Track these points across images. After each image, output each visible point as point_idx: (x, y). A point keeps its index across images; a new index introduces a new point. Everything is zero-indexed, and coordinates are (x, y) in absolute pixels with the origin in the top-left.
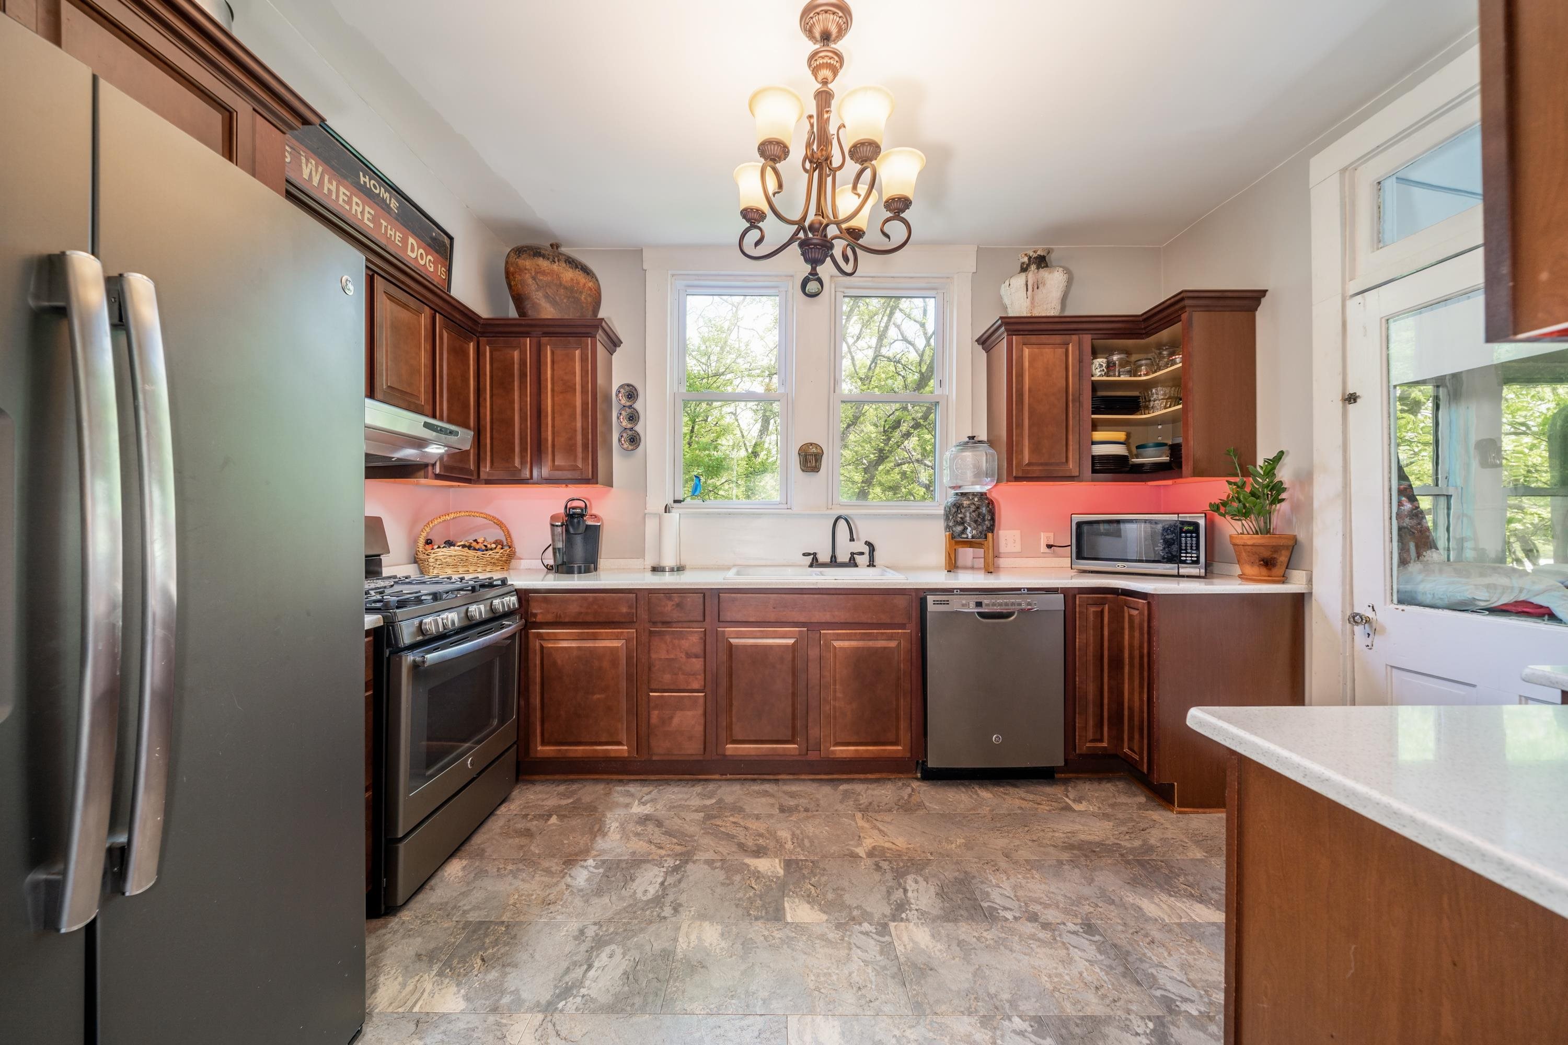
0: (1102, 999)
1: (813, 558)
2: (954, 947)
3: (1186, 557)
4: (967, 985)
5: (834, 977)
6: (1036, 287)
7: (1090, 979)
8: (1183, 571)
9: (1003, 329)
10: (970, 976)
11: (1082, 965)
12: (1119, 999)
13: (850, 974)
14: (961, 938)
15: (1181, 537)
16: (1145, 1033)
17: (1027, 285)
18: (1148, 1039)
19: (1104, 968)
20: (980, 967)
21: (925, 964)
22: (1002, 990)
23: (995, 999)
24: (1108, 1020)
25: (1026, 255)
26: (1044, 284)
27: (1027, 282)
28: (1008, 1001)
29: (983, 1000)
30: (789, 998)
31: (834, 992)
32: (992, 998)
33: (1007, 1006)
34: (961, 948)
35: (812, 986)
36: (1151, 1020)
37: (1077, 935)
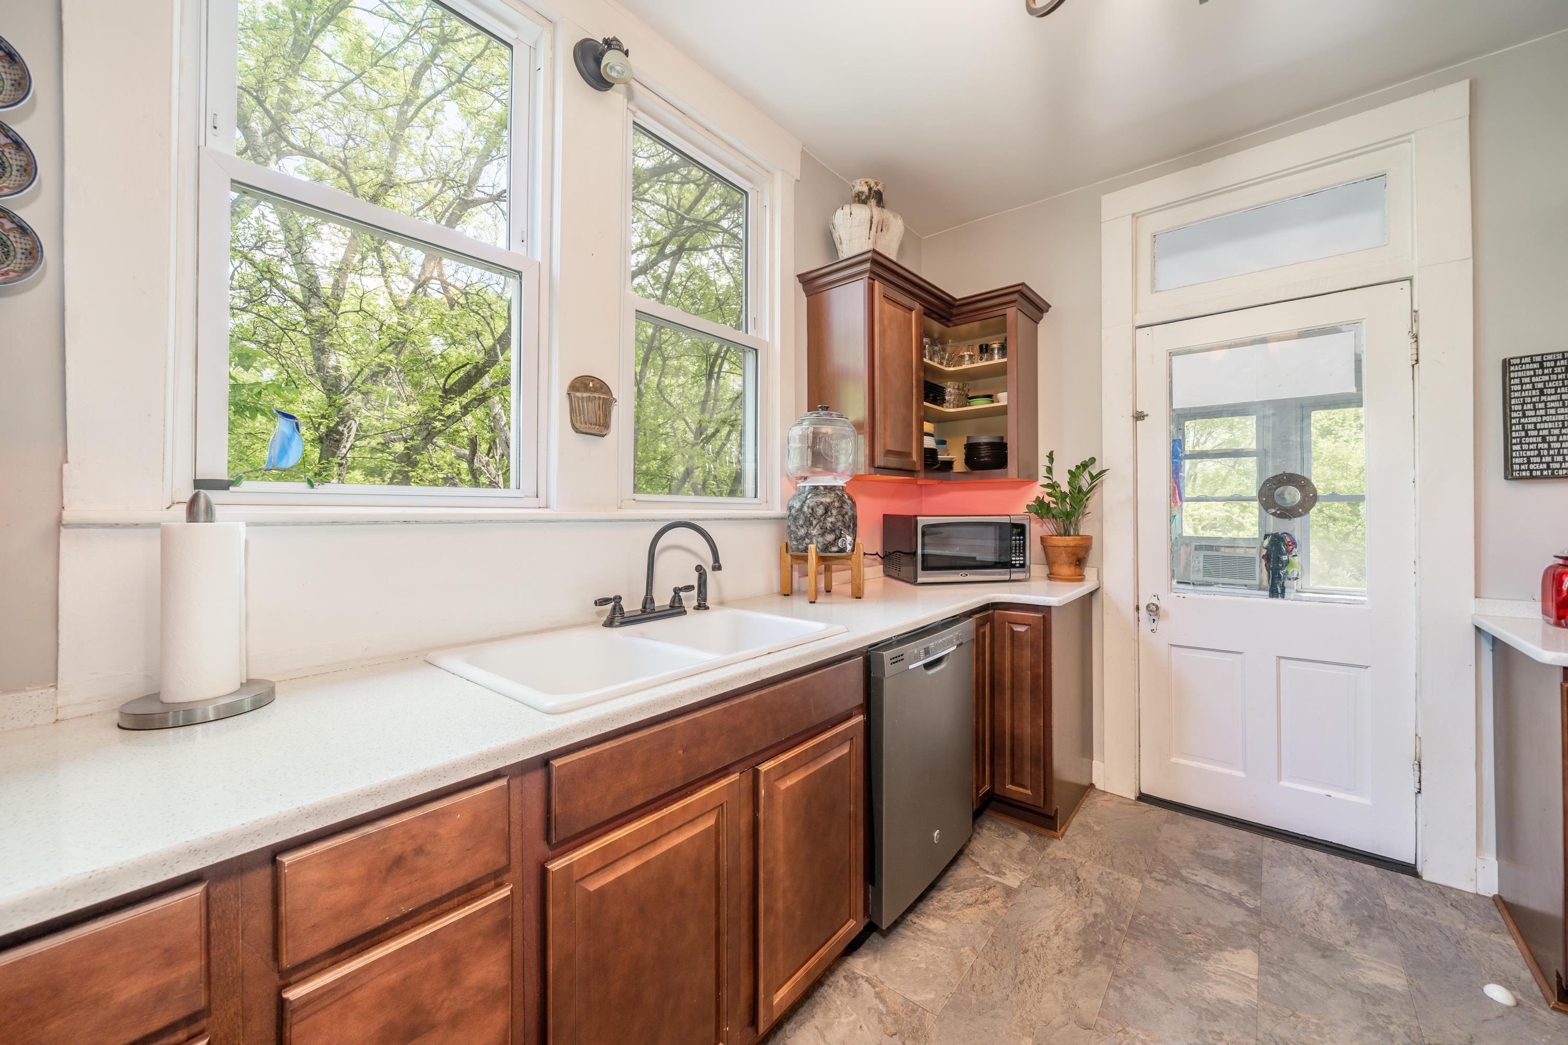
1: (614, 608)
3: (1015, 560)
6: (879, 229)
8: (1014, 576)
9: (867, 266)
15: (1011, 540)
17: (871, 223)
25: (866, 182)
26: (888, 229)
27: (872, 217)
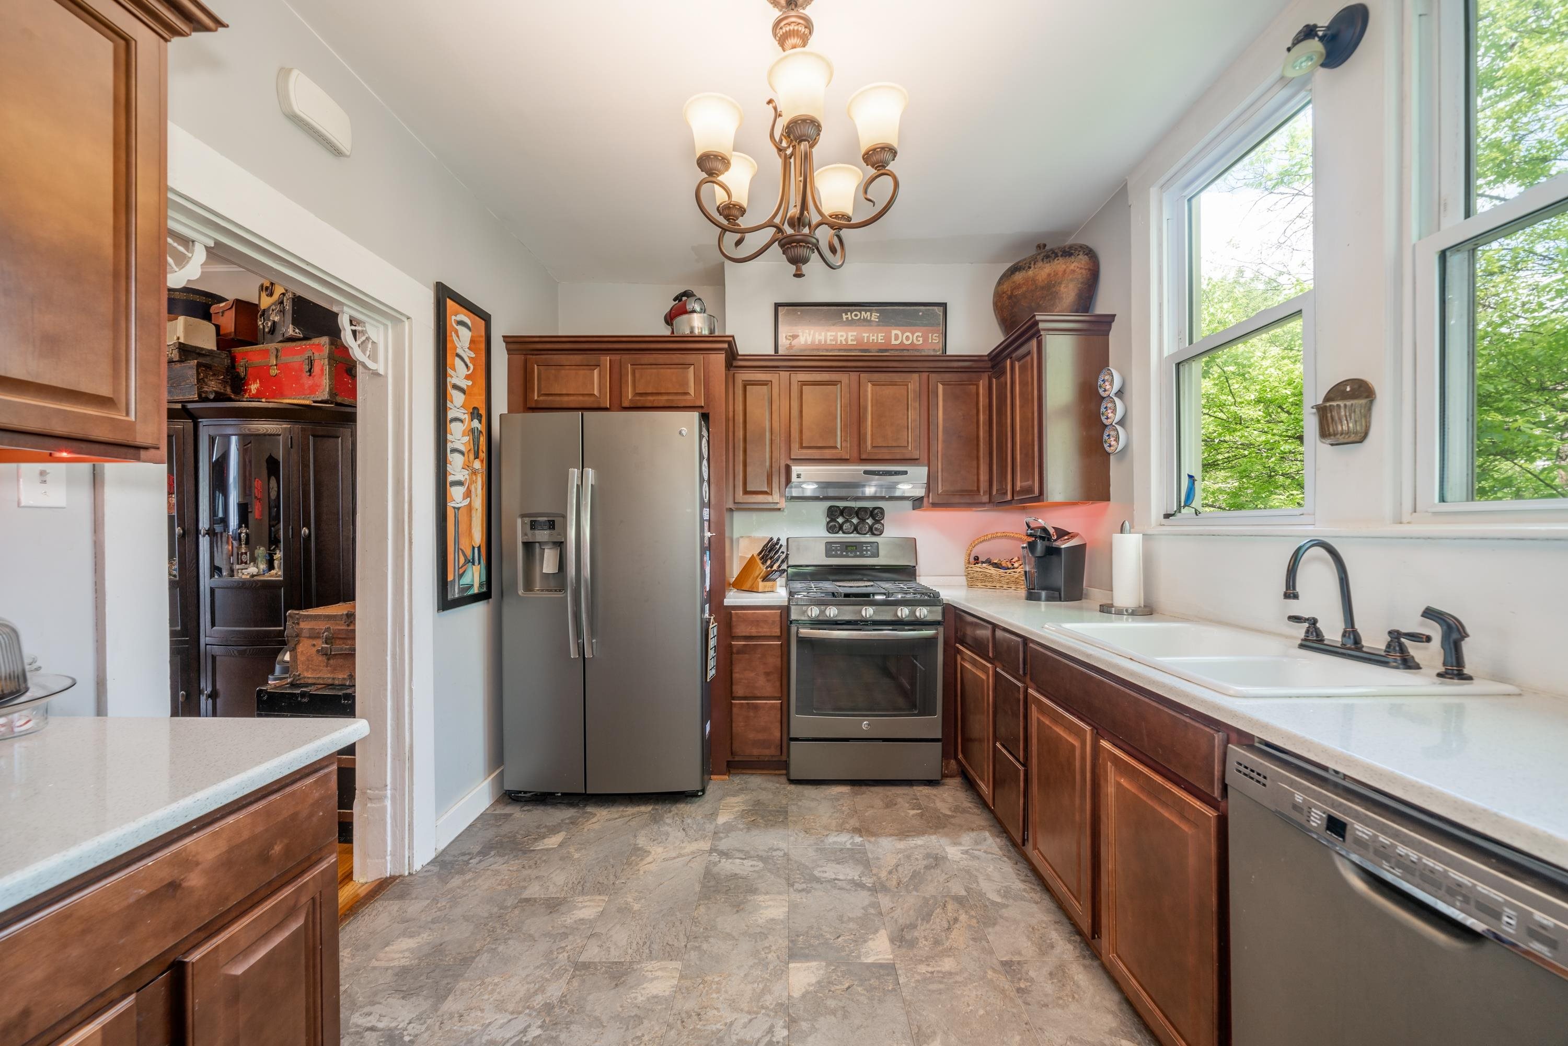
0: (450, 1014)
2: (636, 1011)
4: (588, 1008)
5: (714, 995)
7: (473, 1015)
10: (597, 1014)
11: (489, 1016)
12: (440, 1028)
13: (717, 1009)
14: (646, 1022)
16: (406, 1029)
18: (401, 1029)
19: (473, 1035)
20: (604, 1027)
21: (624, 981)
22: (570, 1036)
23: (564, 1026)
24: (435, 1008)
28: (557, 1036)
29: (568, 1016)
30: (698, 963)
31: (699, 994)
32: (567, 1024)
33: (554, 1034)
34: (633, 1017)
35: (708, 978)
36: (410, 1041)
37: (521, 1032)
